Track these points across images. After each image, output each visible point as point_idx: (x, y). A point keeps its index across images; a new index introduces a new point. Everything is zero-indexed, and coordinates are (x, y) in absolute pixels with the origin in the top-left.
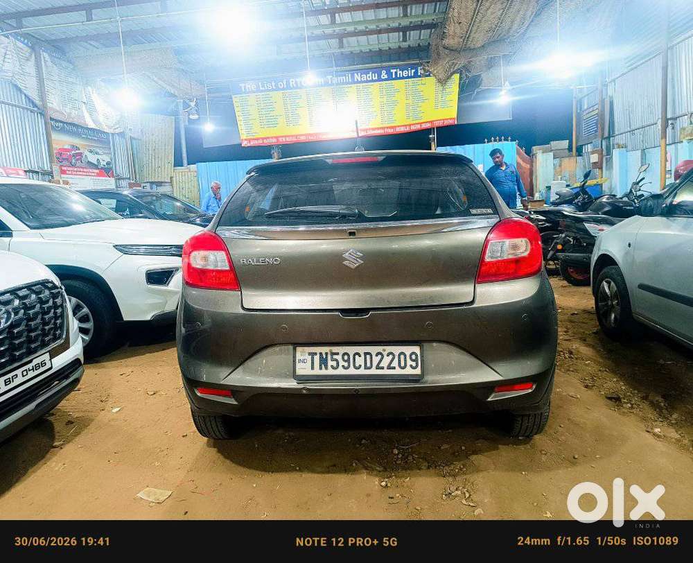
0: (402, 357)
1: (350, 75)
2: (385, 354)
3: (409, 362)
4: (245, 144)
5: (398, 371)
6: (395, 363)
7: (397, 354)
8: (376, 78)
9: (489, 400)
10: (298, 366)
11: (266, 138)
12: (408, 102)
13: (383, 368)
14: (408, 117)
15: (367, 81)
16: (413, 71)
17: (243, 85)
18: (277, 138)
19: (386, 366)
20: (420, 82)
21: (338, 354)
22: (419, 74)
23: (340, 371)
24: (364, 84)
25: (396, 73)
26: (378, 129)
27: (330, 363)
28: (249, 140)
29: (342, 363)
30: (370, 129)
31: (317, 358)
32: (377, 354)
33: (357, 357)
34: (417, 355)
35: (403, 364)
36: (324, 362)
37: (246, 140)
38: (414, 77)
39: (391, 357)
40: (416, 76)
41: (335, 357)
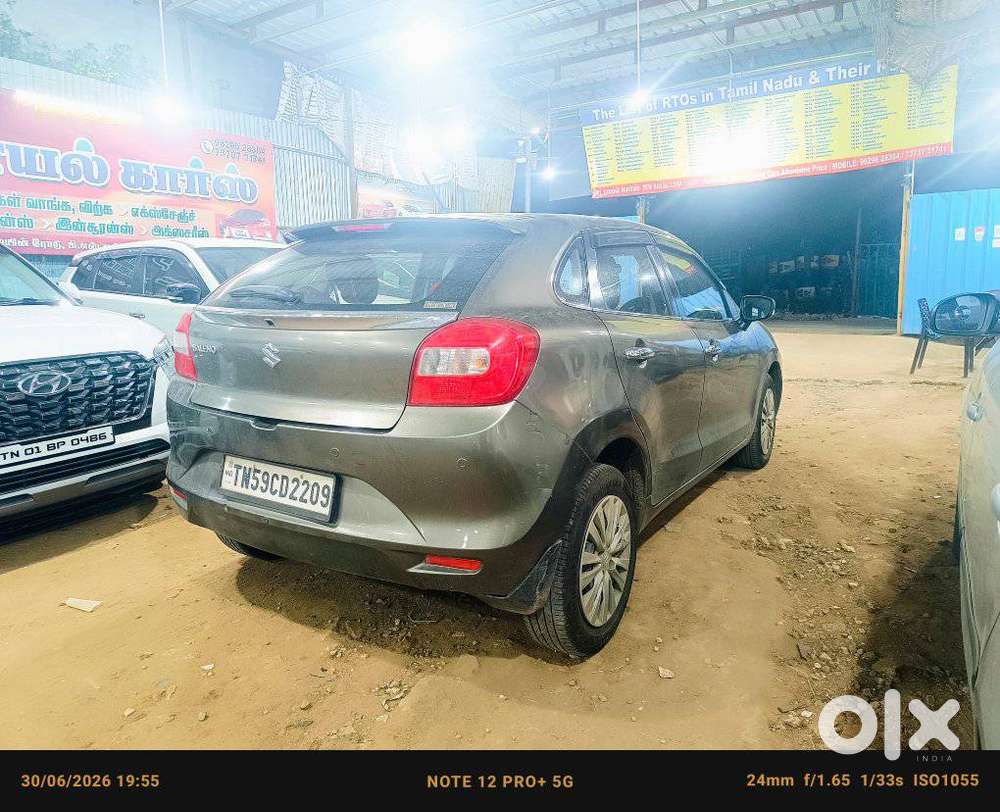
0: (315, 489)
1: (755, 83)
2: (301, 481)
3: (322, 498)
4: (596, 195)
5: (308, 506)
6: (307, 496)
7: (311, 483)
8: (800, 84)
9: (411, 570)
10: (225, 477)
11: (626, 186)
12: (856, 119)
13: (295, 499)
14: (855, 145)
15: (784, 91)
16: (866, 68)
17: (596, 112)
18: (641, 184)
19: (299, 497)
20: (878, 85)
21: (259, 471)
22: (879, 71)
23: (258, 494)
24: (779, 96)
25: (835, 73)
26: (800, 166)
27: (252, 482)
28: (602, 190)
29: (261, 484)
30: (785, 168)
31: (241, 472)
32: (295, 480)
33: (275, 479)
34: (329, 490)
35: (314, 499)
36: (246, 480)
37: (597, 189)
38: (869, 76)
39: (306, 486)
40: (872, 73)
41: (257, 475)
